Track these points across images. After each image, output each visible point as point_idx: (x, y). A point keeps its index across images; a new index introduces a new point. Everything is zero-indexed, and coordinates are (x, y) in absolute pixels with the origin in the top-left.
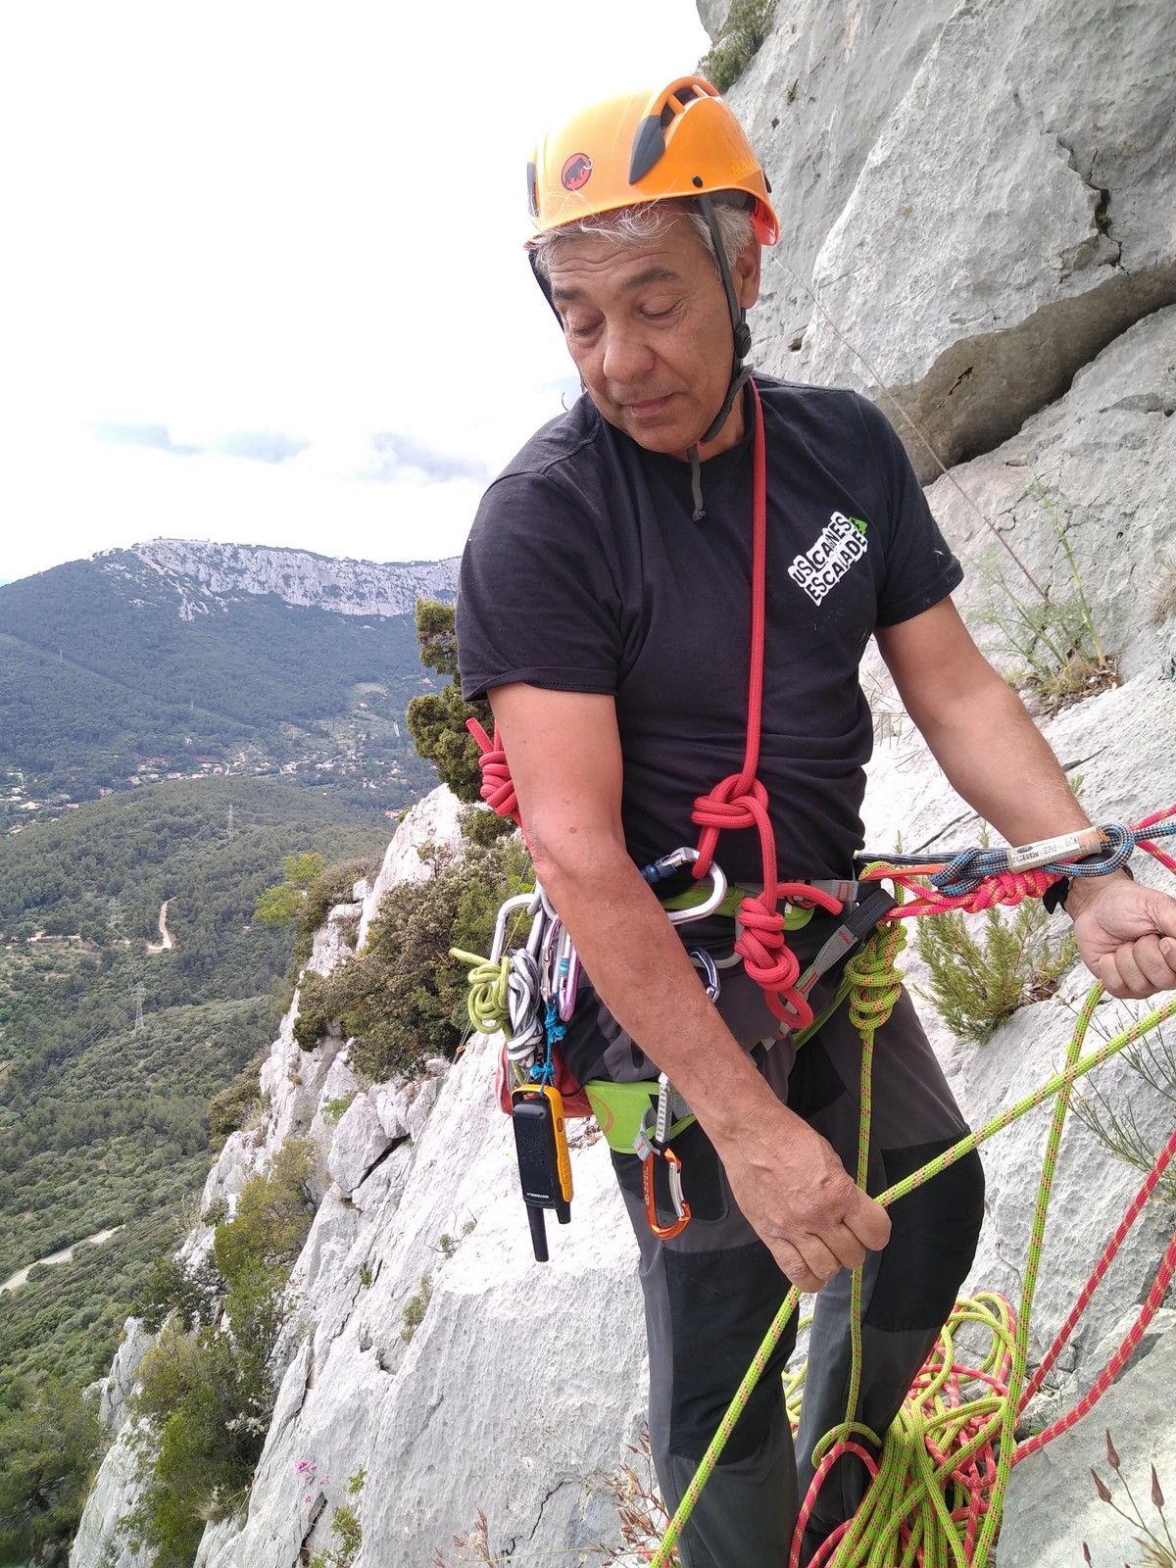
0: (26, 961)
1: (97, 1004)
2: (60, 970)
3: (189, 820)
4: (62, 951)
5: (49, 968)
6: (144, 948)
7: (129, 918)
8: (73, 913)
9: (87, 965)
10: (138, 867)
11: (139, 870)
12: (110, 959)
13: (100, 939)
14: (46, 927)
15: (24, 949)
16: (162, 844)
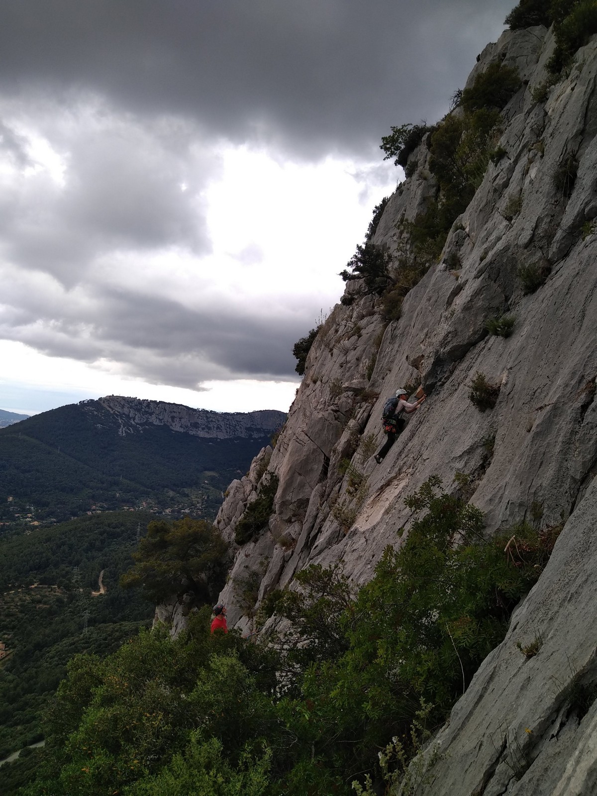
0: (28, 598)
1: (63, 621)
2: (45, 603)
3: (118, 530)
4: (47, 593)
5: (39, 602)
6: (90, 593)
7: (84, 577)
8: (54, 573)
9: (59, 600)
10: (89, 552)
11: (90, 554)
12: (72, 598)
13: (68, 588)
14: (40, 580)
15: (28, 591)
16: (103, 542)
